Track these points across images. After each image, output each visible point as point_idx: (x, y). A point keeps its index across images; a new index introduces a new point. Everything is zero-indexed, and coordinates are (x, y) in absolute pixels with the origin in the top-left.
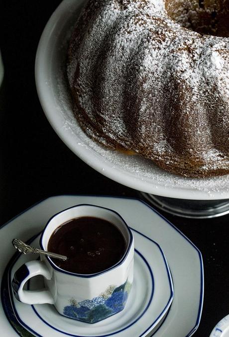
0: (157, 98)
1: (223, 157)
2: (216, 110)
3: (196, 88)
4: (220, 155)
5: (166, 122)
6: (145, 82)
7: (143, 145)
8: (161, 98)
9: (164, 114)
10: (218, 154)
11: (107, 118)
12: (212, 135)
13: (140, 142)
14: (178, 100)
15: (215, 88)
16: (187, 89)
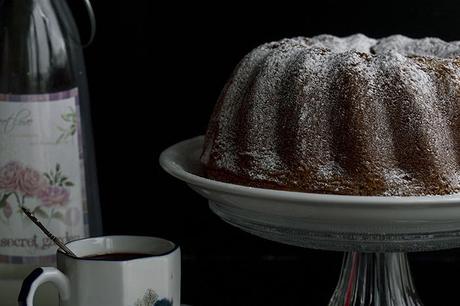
0: (322, 103)
1: (410, 179)
2: (399, 107)
3: (372, 82)
4: (406, 178)
5: (334, 133)
6: (306, 84)
7: (304, 168)
8: (327, 102)
9: (331, 121)
10: (403, 175)
11: (255, 154)
12: (395, 145)
13: (299, 165)
14: (350, 95)
15: (397, 79)
16: (360, 81)
